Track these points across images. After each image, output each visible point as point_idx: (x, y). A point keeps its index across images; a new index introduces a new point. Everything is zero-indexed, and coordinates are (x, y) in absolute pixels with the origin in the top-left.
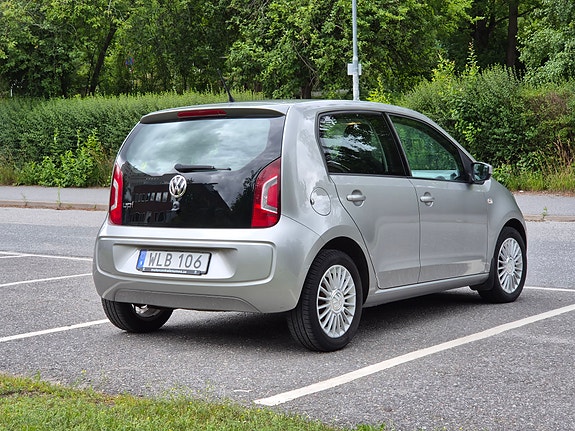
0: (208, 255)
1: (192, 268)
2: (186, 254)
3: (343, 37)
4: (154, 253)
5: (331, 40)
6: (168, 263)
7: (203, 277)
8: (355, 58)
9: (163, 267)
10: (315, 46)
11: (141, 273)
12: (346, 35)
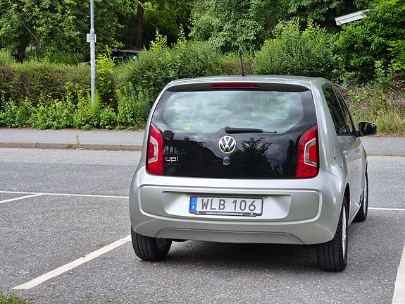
0: (261, 200)
1: (247, 211)
2: (239, 200)
3: (56, 12)
4: (205, 200)
5: (48, 13)
6: (222, 207)
7: (258, 218)
8: (92, 30)
9: (217, 210)
10: (36, 17)
11: (193, 215)
12: (59, 10)
